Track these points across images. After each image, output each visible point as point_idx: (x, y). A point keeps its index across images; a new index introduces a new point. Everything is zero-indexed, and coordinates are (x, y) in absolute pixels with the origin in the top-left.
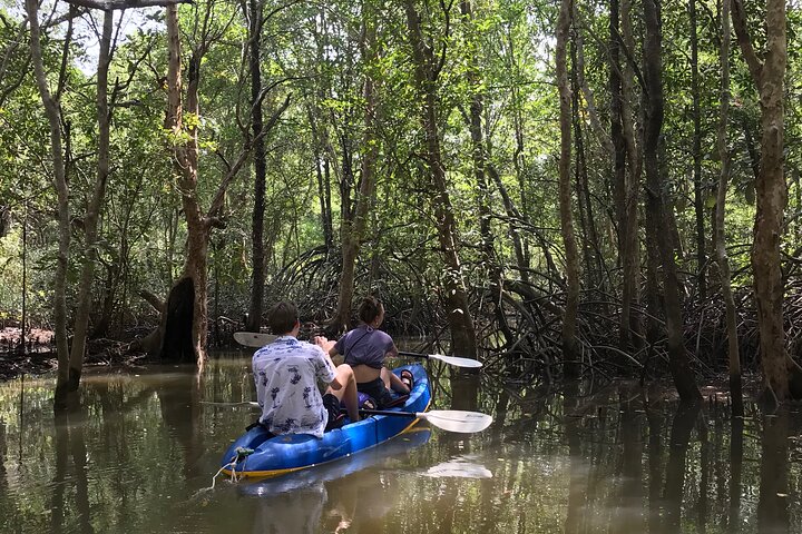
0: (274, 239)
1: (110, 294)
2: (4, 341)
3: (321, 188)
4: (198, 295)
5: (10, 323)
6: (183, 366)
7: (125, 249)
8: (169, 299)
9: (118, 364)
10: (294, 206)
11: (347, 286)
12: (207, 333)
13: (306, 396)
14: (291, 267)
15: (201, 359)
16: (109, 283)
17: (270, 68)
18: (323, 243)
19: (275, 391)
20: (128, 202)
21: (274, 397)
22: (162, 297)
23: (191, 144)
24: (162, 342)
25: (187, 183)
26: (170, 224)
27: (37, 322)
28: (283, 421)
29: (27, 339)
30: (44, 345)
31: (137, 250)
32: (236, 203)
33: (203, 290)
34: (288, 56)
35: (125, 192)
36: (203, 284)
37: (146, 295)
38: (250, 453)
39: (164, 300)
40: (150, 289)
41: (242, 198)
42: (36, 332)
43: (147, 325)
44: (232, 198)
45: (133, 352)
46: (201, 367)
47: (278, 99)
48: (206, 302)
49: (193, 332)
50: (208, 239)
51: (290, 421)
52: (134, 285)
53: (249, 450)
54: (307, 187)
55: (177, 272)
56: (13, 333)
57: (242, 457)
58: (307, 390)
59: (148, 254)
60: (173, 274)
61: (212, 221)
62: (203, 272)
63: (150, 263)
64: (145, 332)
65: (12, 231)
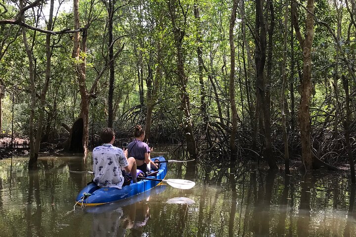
0: (118, 102)
1: (49, 124)
2: (4, 143)
3: (139, 80)
4: (85, 125)
5: (6, 136)
6: (78, 154)
7: (55, 106)
8: (73, 127)
9: (52, 153)
10: (127, 88)
11: (148, 123)
12: (89, 141)
13: (114, 171)
14: (126, 114)
15: (86, 151)
16: (48, 120)
17: (118, 29)
18: (140, 104)
19: (101, 168)
20: (57, 87)
21: (100, 170)
22: (70, 126)
23: (83, 64)
24: (70, 144)
25: (81, 80)
26: (74, 94)
27: (17, 136)
28: (103, 181)
29: (13, 143)
30: (20, 145)
31: (60, 106)
32: (102, 86)
33: (87, 123)
34: (126, 23)
35: (56, 83)
36: (87, 121)
37: (64, 125)
38: (90, 195)
39: (71, 127)
40: (65, 122)
41: (105, 84)
42: (17, 140)
43: (64, 138)
44: (101, 84)
45: (57, 148)
46: (86, 155)
47: (121, 41)
48: (88, 128)
49: (83, 140)
50: (89, 102)
51: (107, 181)
52: (59, 121)
53: (89, 194)
54: (134, 79)
55: (76, 115)
56: (7, 140)
57: (86, 197)
58: (115, 168)
59: (64, 107)
60: (75, 116)
61: (91, 95)
62: (87, 116)
63: (65, 111)
64: (62, 140)
65: (6, 96)
